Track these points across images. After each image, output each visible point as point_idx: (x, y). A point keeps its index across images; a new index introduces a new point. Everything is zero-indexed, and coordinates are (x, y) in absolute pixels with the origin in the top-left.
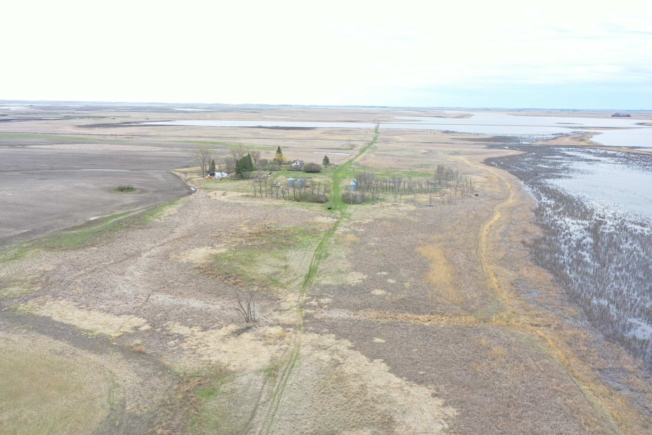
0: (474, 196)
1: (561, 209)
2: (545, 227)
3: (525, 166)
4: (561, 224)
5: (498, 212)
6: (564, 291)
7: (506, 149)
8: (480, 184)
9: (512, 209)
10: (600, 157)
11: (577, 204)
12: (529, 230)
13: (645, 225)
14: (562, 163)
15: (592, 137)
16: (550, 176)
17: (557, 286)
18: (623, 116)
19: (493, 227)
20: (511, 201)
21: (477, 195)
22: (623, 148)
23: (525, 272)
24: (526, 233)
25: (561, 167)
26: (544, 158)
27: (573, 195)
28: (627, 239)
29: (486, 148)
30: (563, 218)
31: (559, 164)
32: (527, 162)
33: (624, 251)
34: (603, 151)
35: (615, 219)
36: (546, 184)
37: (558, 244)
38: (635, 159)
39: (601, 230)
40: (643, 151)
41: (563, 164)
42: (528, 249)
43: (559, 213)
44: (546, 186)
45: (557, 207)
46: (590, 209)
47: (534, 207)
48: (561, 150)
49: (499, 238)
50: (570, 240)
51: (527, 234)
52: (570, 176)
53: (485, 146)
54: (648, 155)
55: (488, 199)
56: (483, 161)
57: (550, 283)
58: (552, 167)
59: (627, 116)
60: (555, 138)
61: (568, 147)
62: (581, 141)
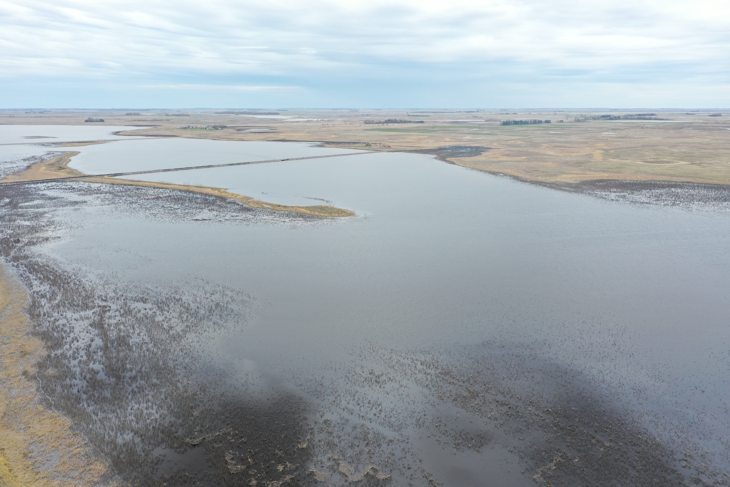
2: (45, 336)
4: (63, 325)
6: (87, 439)
11: (75, 284)
12: (28, 349)
13: (146, 300)
14: (45, 213)
15: (70, 161)
16: (35, 240)
17: (78, 434)
18: (96, 121)
22: (106, 177)
23: (38, 426)
24: (25, 355)
25: (45, 220)
26: (22, 208)
27: (69, 269)
28: (134, 328)
30: (64, 314)
31: (42, 214)
34: (86, 185)
35: (118, 299)
36: (33, 256)
37: (66, 361)
38: (120, 194)
39: (107, 321)
40: (126, 180)
41: (46, 215)
42: (33, 383)
43: (58, 306)
45: (54, 295)
46: (90, 289)
47: (27, 302)
48: (39, 189)
50: (78, 349)
51: (28, 356)
52: (58, 235)
54: (131, 185)
57: (69, 432)
58: (34, 223)
59: (101, 121)
60: (28, 167)
61: (46, 182)
62: (59, 169)
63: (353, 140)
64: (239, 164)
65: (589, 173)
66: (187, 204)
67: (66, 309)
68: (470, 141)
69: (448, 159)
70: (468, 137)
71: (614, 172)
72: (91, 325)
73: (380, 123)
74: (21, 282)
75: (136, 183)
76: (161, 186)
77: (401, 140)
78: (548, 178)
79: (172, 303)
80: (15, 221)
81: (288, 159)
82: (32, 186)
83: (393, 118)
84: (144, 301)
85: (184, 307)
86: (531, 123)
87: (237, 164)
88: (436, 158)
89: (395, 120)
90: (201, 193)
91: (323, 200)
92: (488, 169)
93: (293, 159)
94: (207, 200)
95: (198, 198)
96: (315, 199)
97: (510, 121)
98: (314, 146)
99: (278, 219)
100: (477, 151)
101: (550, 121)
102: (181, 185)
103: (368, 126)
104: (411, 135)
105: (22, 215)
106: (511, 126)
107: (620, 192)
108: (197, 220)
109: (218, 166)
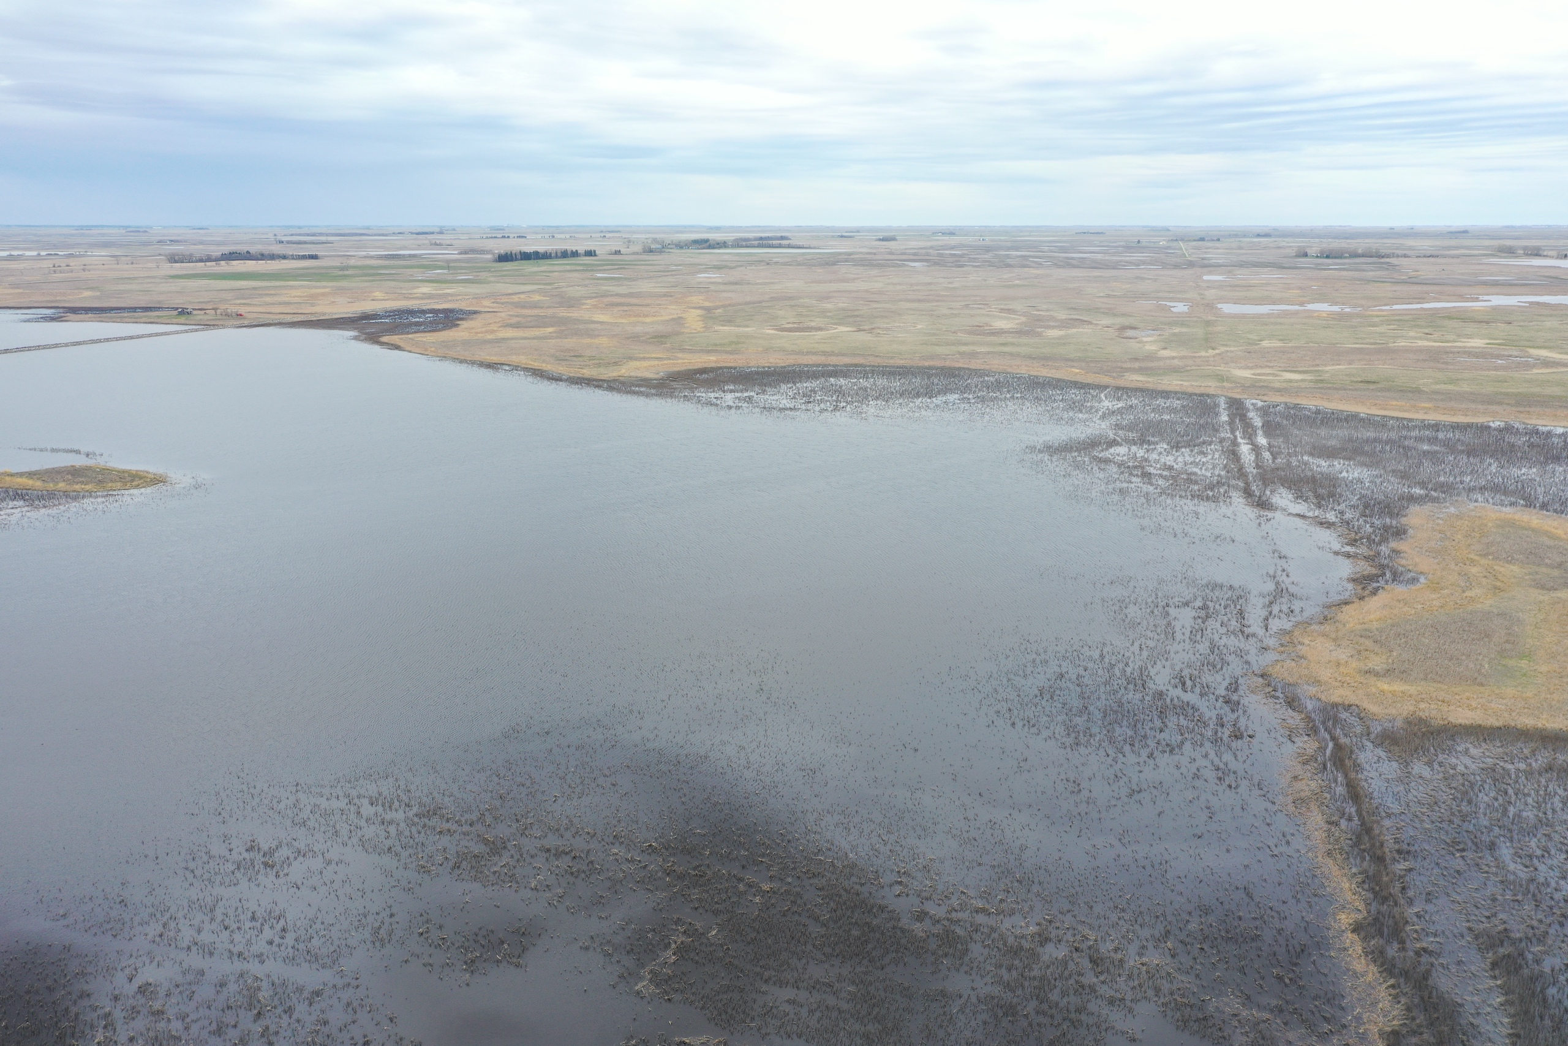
63: (142, 301)
65: (680, 355)
68: (430, 296)
69: (385, 339)
70: (426, 289)
71: (727, 352)
73: (209, 259)
77: (268, 299)
78: (602, 370)
83: (243, 248)
86: (557, 257)
88: (356, 338)
89: (248, 252)
91: (78, 452)
92: (477, 358)
96: (53, 450)
97: (514, 252)
100: (448, 319)
101: (595, 251)
103: (179, 268)
104: (292, 287)
106: (516, 263)
107: (742, 391)
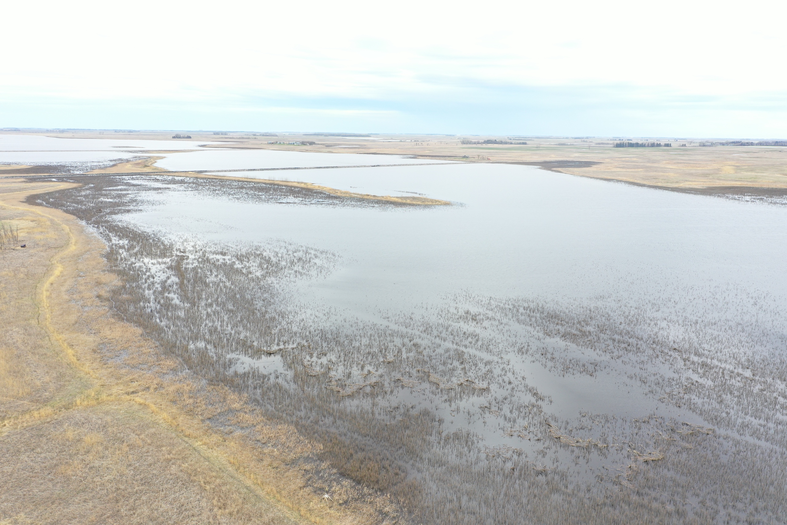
0: (19, 248)
1: (137, 249)
2: (121, 273)
3: (83, 201)
5: (58, 265)
6: (157, 344)
7: (54, 181)
8: (26, 230)
9: (76, 258)
10: (168, 184)
11: (153, 240)
12: (104, 281)
13: (225, 253)
15: (156, 162)
16: (116, 211)
17: (149, 340)
18: (184, 138)
19: (55, 285)
20: (73, 248)
21: (24, 246)
22: (190, 172)
23: (108, 332)
24: (100, 284)
25: (128, 199)
27: (148, 230)
28: (211, 271)
29: (24, 182)
30: (142, 260)
31: (125, 195)
32: (86, 196)
33: (211, 285)
34: (170, 178)
35: (196, 252)
36: (114, 221)
37: (141, 291)
39: (184, 266)
40: (210, 175)
41: (129, 195)
42: (107, 303)
43: (136, 254)
44: (114, 224)
45: (132, 247)
46: (169, 244)
47: (105, 251)
48: (124, 179)
49: (66, 297)
50: (153, 283)
51: (102, 285)
52: (139, 209)
53: (23, 180)
54: (215, 179)
55: (42, 248)
56: (24, 200)
57: (140, 338)
58: (117, 200)
59: (188, 138)
60: (114, 165)
61: (131, 175)
62: (144, 167)
63: (449, 154)
64: (327, 167)
65: (718, 181)
66: (271, 192)
67: (144, 256)
68: (579, 157)
69: (553, 169)
70: (577, 155)
71: (748, 181)
72: (168, 268)
73: (478, 143)
74: (101, 237)
75: (220, 178)
76: (246, 180)
77: (502, 155)
78: (669, 184)
79: (252, 257)
80: (98, 198)
81: (378, 166)
82: (117, 177)
83: (493, 138)
84: (224, 254)
85: (265, 260)
86: (648, 146)
87: (325, 168)
88: (539, 168)
89: (495, 140)
90: (285, 186)
92: (600, 177)
93: (384, 166)
94: (292, 190)
95: (283, 189)
97: (625, 143)
98: (407, 158)
99: (367, 204)
100: (588, 164)
101: (670, 144)
102: (266, 180)
103: (465, 146)
104: (513, 152)
105: (105, 195)
106: (626, 148)
107: (756, 196)
108: (281, 203)
109: (305, 168)
